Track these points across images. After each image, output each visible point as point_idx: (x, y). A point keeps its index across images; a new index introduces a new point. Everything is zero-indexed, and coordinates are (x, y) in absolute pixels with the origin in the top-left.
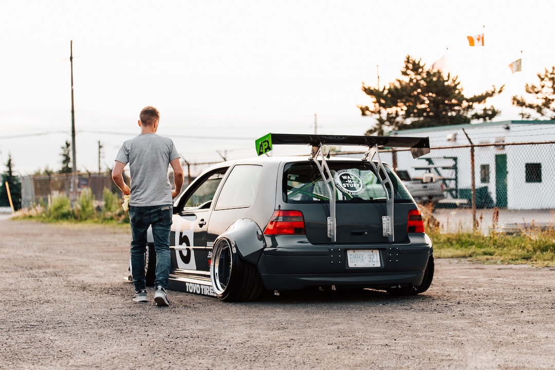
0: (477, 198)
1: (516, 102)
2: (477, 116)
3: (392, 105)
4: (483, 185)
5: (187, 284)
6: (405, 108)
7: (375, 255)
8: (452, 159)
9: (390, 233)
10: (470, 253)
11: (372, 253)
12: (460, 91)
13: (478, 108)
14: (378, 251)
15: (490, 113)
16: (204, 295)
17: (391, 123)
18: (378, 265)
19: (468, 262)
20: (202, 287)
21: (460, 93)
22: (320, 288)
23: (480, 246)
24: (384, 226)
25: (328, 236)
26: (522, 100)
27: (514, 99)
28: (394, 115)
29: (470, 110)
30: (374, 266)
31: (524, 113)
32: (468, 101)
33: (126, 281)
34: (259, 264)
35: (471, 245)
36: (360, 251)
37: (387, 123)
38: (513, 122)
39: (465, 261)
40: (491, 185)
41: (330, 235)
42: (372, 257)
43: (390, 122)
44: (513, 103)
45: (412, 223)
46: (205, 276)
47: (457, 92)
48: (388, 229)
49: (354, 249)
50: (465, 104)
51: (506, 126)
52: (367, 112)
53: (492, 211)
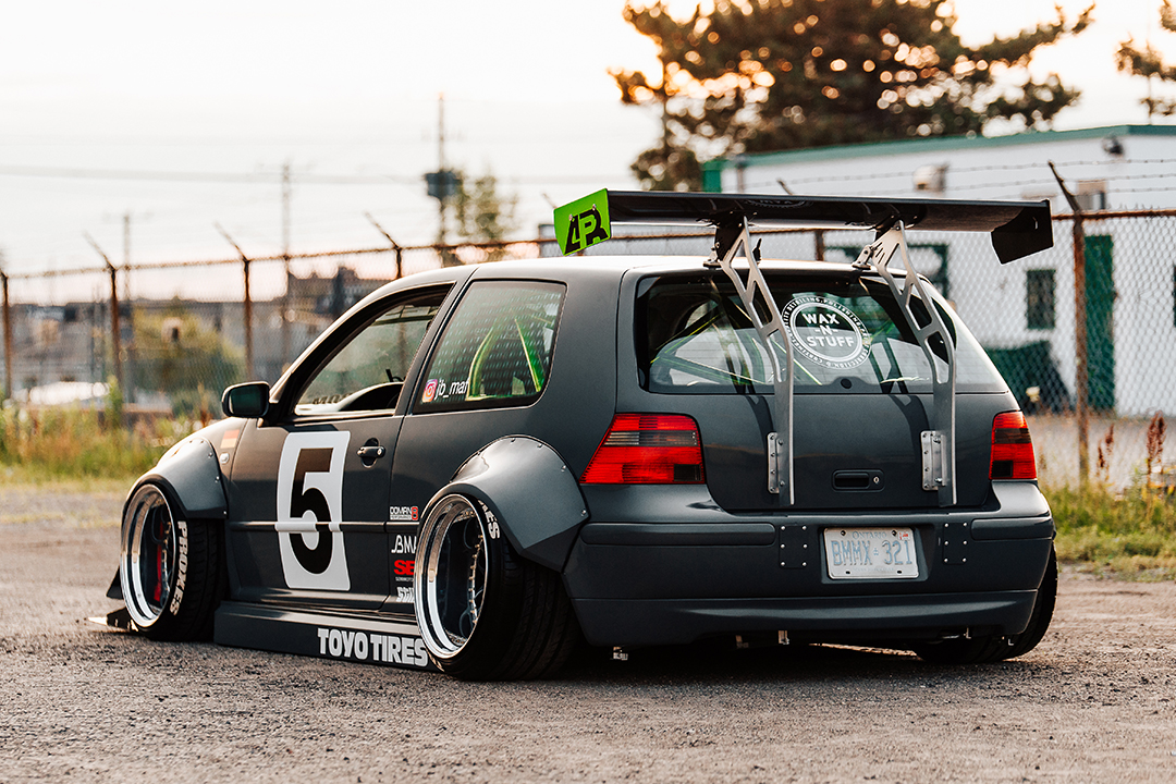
0: (1094, 381)
1: (1129, 63)
2: (1003, 109)
3: (720, 70)
4: (1036, 336)
5: (322, 634)
6: (766, 79)
7: (902, 543)
8: (930, 250)
9: (943, 480)
10: (1081, 548)
11: (894, 538)
12: (947, 22)
13: (1008, 81)
14: (910, 533)
15: (1046, 96)
16: (380, 664)
17: (720, 131)
18: (911, 571)
19: (1082, 577)
20: (375, 639)
21: (946, 29)
22: (739, 639)
23: (1109, 526)
24: (928, 460)
25: (770, 488)
26: (1151, 55)
27: (1125, 51)
28: (728, 103)
29: (981, 86)
30: (900, 576)
31: (1155, 97)
32: (972, 56)
33: (100, 629)
34: (568, 570)
35: (1081, 523)
36: (861, 531)
37: (707, 129)
38: (1135, 130)
39: (1073, 571)
40: (1060, 338)
41: (777, 484)
42: (895, 549)
43: (714, 124)
44: (1121, 65)
45: (1004, 453)
46: (381, 606)
47: (936, 26)
48: (940, 469)
49: (843, 527)
50: (963, 66)
51: (1110, 145)
52: (640, 94)
53: (1070, 424)
